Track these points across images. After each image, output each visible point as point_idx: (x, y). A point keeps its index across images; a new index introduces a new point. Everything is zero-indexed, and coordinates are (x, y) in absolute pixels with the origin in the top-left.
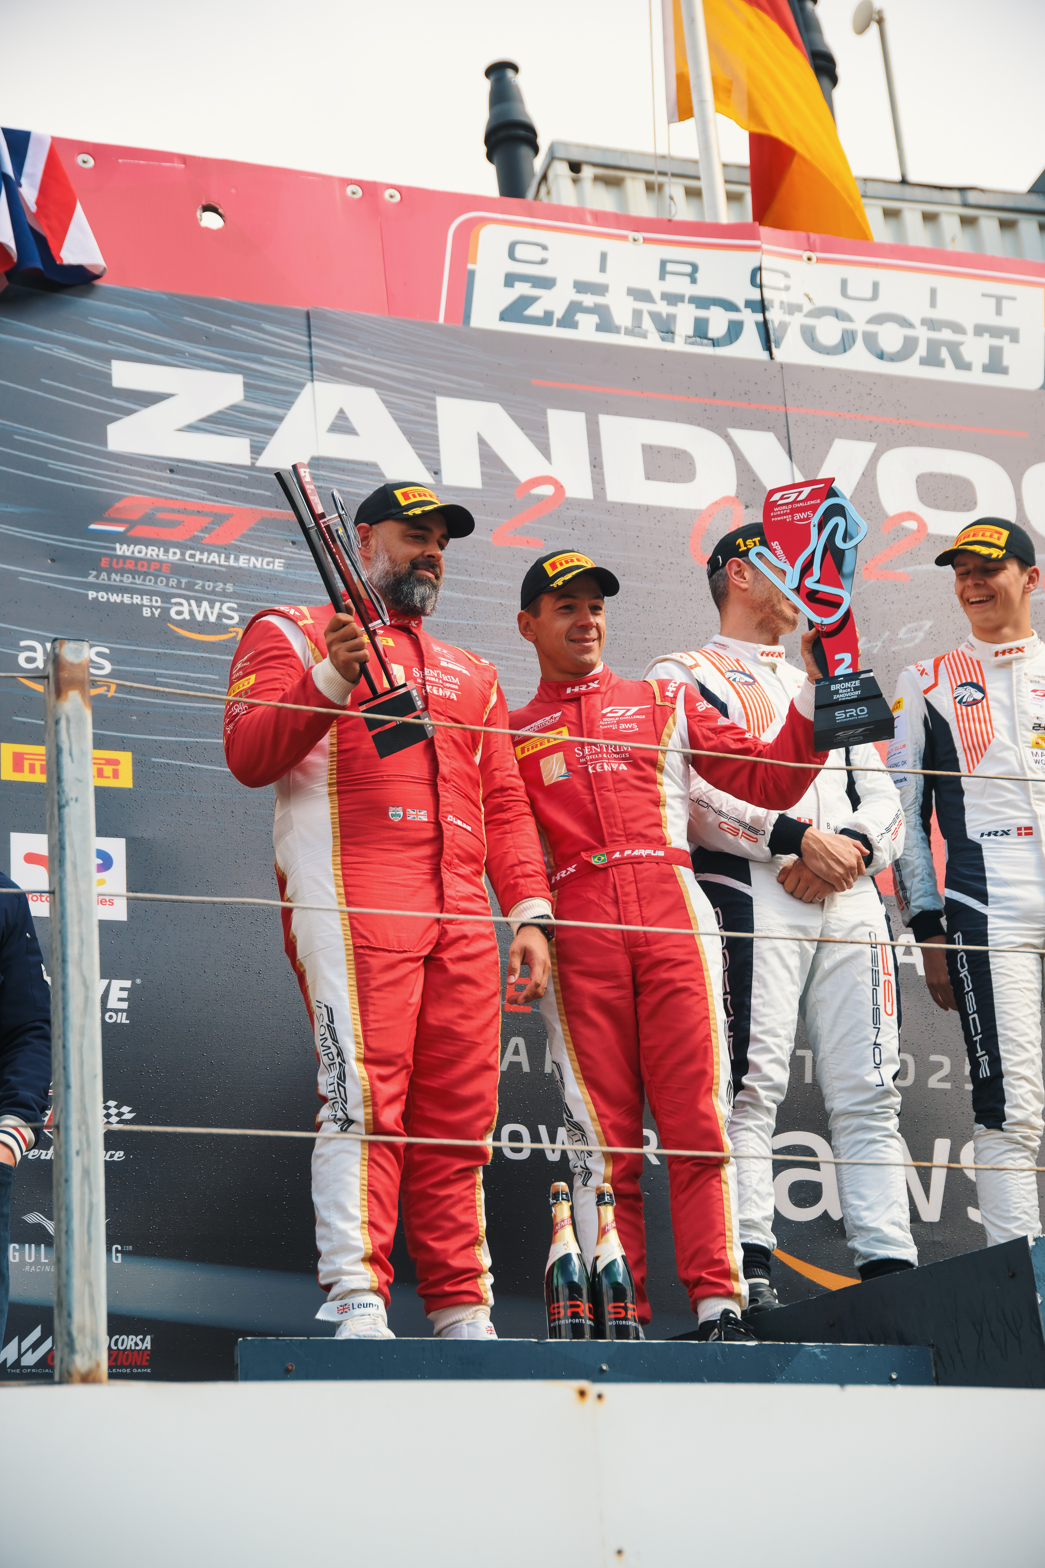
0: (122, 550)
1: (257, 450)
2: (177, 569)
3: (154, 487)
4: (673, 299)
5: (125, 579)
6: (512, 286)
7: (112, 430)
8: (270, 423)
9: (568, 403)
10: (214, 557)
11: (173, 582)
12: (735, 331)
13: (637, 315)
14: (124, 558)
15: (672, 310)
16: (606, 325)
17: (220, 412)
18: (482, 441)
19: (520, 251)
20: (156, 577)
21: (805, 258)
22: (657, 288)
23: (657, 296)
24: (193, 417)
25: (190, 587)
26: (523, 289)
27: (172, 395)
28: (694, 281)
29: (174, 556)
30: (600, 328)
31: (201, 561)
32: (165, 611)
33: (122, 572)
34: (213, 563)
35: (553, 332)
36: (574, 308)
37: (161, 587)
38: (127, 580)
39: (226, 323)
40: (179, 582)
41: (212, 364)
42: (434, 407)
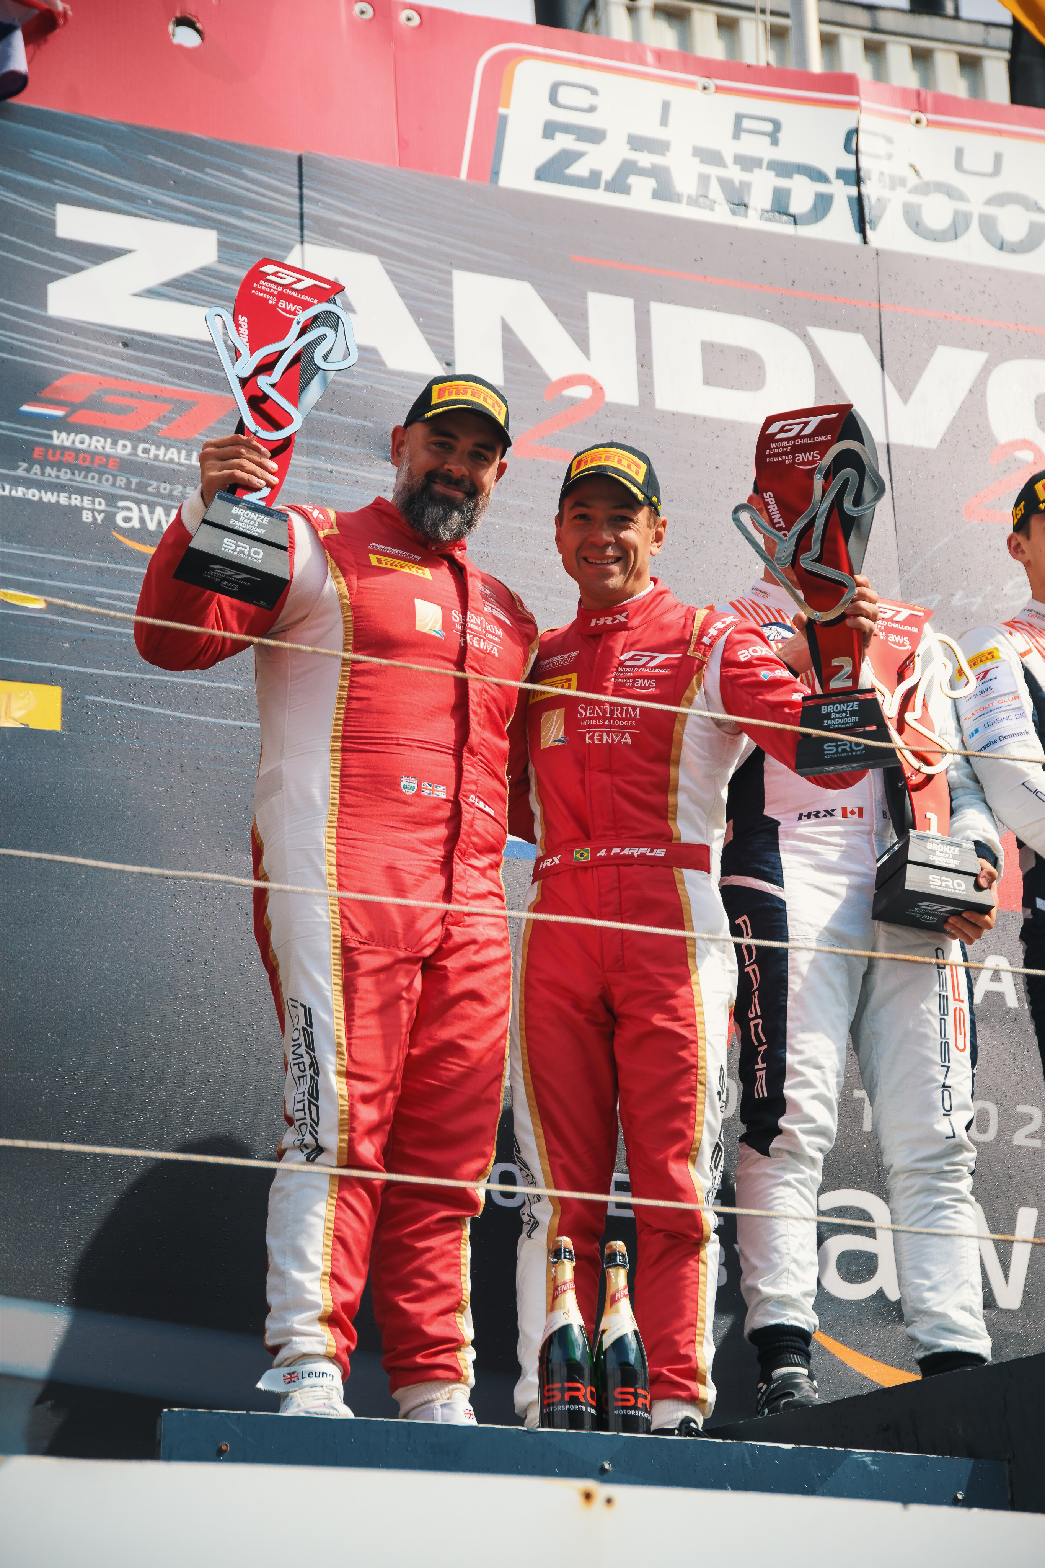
0: (60, 438)
2: (127, 466)
3: (102, 363)
4: (748, 163)
5: (62, 474)
6: (552, 137)
7: (53, 289)
9: (613, 285)
10: (173, 454)
11: (121, 481)
12: (823, 204)
13: (704, 180)
14: (63, 448)
15: (746, 177)
16: (664, 192)
17: (188, 276)
18: (506, 328)
19: (563, 95)
20: (101, 474)
21: (913, 120)
22: (729, 149)
23: (729, 159)
24: (154, 280)
25: (141, 488)
26: (564, 141)
27: (130, 251)
28: (775, 142)
29: (123, 449)
30: (657, 195)
31: (156, 457)
32: (110, 517)
33: (59, 465)
34: (171, 461)
35: (599, 197)
36: (627, 168)
37: (106, 487)
38: (65, 476)
39: (198, 166)
40: (129, 482)
41: (181, 216)
42: (449, 283)
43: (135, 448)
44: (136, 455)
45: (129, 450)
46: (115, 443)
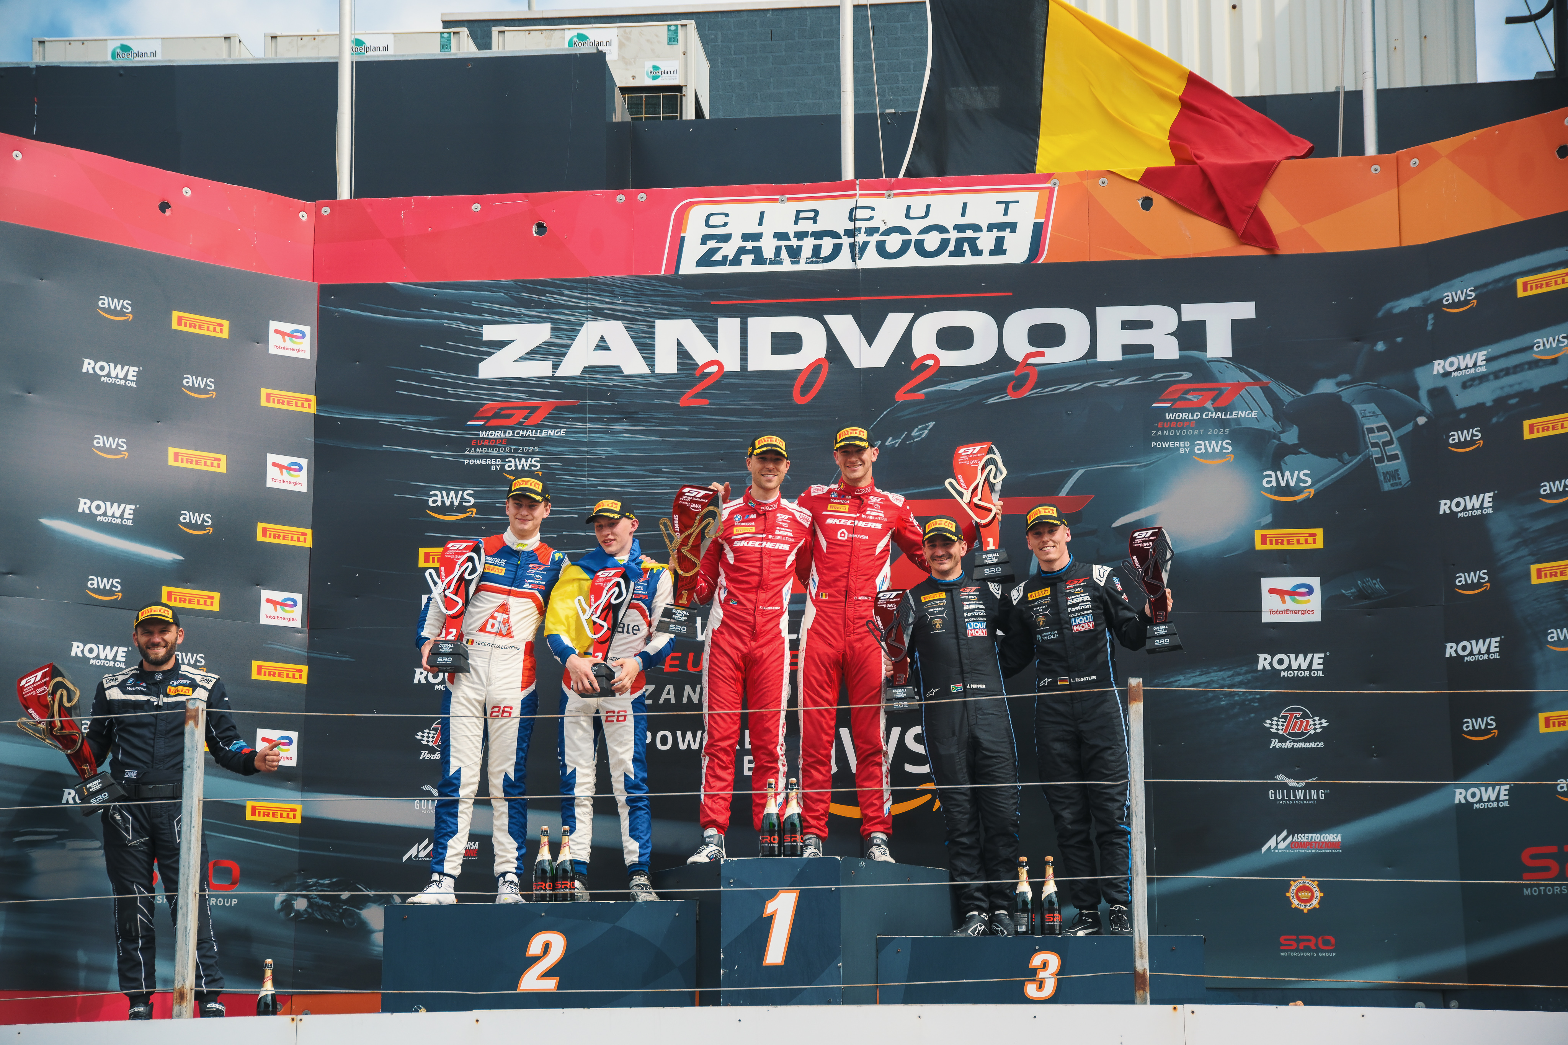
0: (483, 434)
1: (555, 367)
2: (510, 442)
3: (500, 396)
5: (483, 451)
7: (482, 366)
8: (563, 350)
9: (729, 313)
10: (529, 433)
11: (507, 450)
14: (483, 439)
17: (537, 347)
18: (679, 344)
20: (499, 447)
21: (886, 195)
24: (522, 353)
25: (516, 451)
26: (711, 244)
27: (514, 341)
29: (509, 434)
30: (754, 262)
31: (522, 435)
32: (503, 466)
33: (482, 447)
34: (529, 436)
37: (501, 453)
39: (543, 293)
40: (511, 449)
41: (535, 319)
42: (654, 327)
43: (513, 433)
44: (514, 436)
45: (511, 434)
46: (505, 432)
